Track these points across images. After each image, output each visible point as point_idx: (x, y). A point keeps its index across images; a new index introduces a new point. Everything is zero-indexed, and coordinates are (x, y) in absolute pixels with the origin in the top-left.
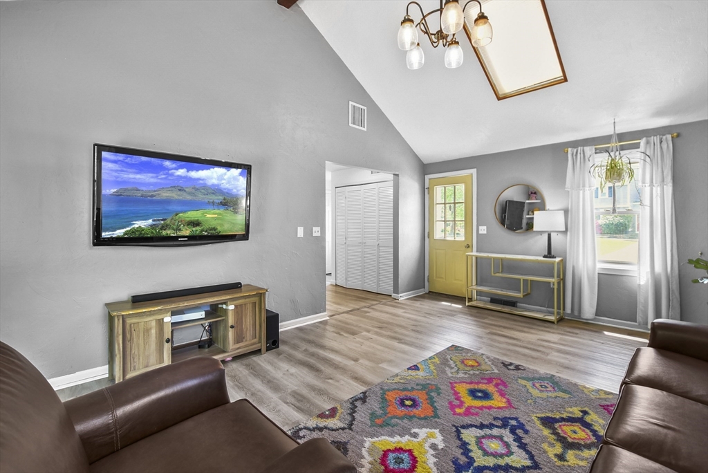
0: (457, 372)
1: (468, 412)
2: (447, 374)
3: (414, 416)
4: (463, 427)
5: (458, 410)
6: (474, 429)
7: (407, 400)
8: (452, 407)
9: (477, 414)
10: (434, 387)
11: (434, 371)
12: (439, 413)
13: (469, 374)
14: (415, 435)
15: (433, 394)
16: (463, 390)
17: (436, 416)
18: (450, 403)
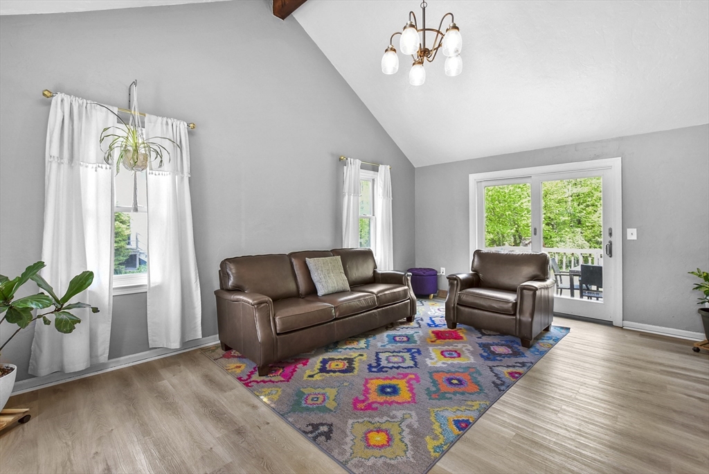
0: (403, 419)
1: (405, 375)
2: (417, 414)
3: (447, 373)
4: (412, 367)
5: (413, 376)
6: (404, 366)
7: (457, 384)
8: (417, 379)
9: (399, 374)
10: (433, 397)
11: (433, 420)
12: (428, 375)
13: (389, 416)
14: (444, 363)
15: (434, 389)
16: (405, 395)
17: (430, 373)
18: (418, 381)
